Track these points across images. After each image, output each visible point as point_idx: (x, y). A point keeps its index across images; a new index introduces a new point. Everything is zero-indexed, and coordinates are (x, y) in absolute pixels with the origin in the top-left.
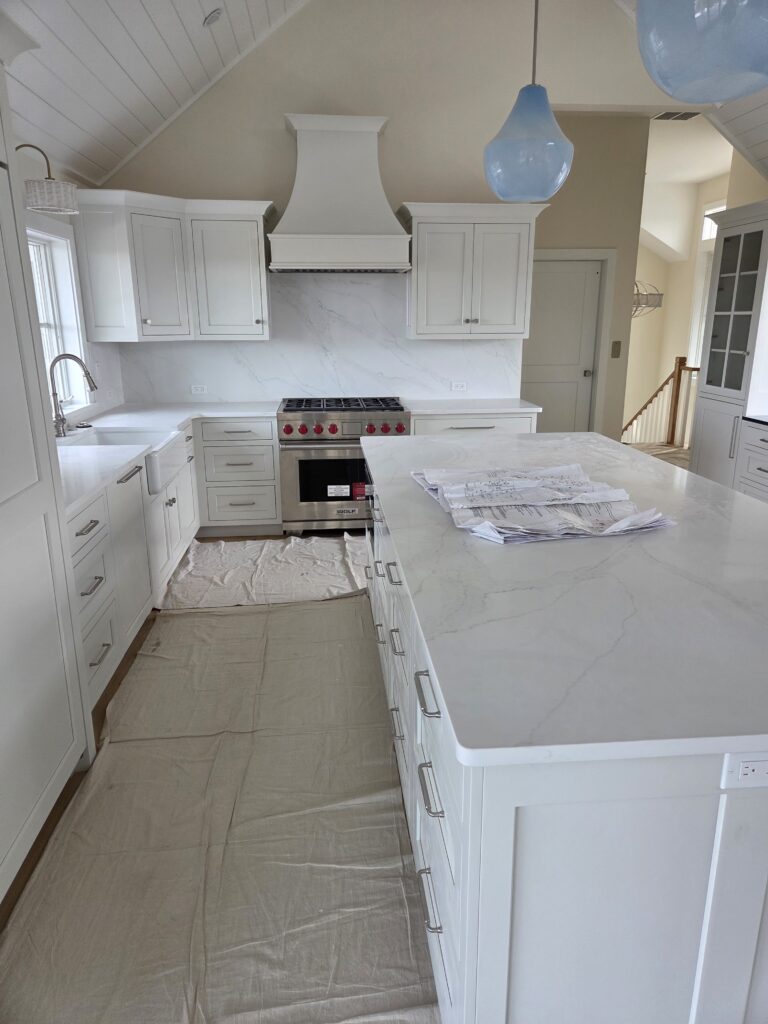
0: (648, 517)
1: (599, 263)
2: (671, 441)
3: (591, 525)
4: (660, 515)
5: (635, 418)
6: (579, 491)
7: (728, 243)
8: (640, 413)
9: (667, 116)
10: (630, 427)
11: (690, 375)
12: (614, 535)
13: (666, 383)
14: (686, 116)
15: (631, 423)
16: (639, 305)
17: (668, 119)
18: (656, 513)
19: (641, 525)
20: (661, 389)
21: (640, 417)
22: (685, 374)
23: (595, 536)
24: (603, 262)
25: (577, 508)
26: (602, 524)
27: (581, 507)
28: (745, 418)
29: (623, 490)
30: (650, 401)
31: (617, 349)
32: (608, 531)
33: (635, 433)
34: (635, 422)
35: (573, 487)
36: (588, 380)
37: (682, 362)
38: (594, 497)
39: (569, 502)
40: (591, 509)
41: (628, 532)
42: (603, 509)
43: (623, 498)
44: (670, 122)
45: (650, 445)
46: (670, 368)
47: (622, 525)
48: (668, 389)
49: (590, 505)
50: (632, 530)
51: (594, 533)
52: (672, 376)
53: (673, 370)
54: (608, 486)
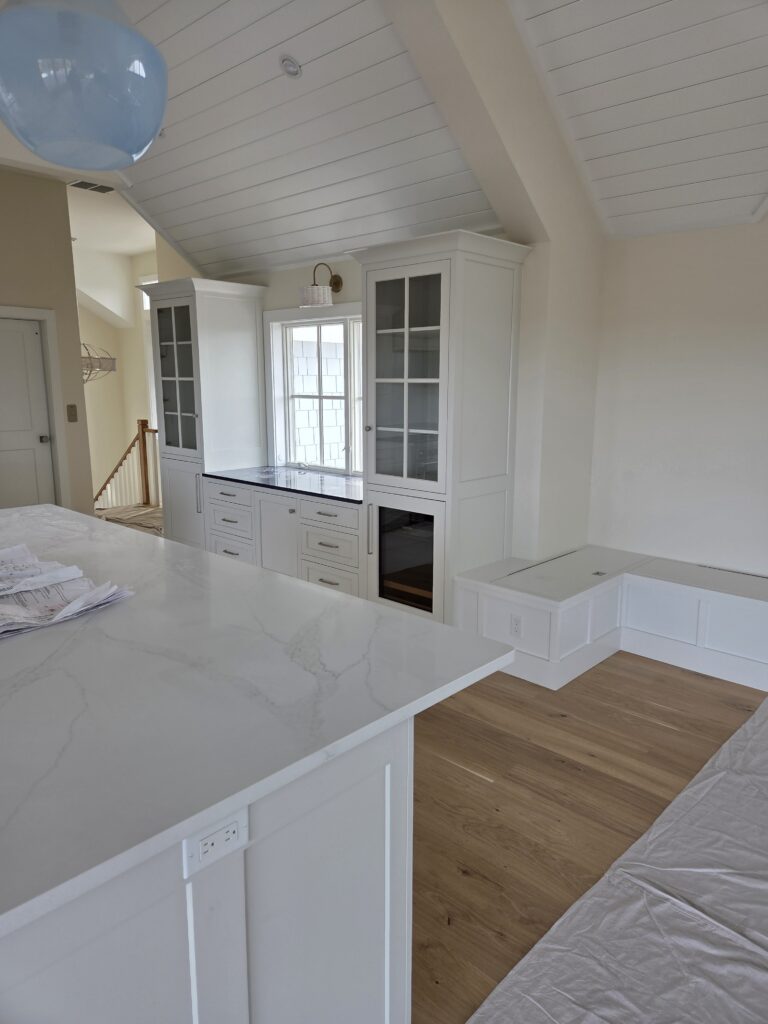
0: (103, 593)
1: (37, 323)
2: (147, 502)
3: (38, 614)
4: (116, 587)
5: (108, 482)
6: (22, 577)
7: (162, 314)
8: (112, 476)
9: (83, 185)
10: (104, 492)
11: (154, 437)
12: (66, 621)
13: (133, 445)
14: (104, 189)
15: (104, 488)
16: (92, 368)
17: (86, 188)
18: (112, 585)
19: (96, 603)
20: (129, 451)
21: (112, 480)
22: (149, 436)
23: (43, 627)
24: (41, 323)
25: (19, 598)
26: (52, 610)
27: (25, 595)
28: (204, 475)
29: (75, 567)
30: (120, 464)
31: (73, 413)
32: (58, 617)
33: (110, 499)
34: (108, 486)
35: (15, 573)
36: (46, 447)
37: (144, 424)
38: (41, 581)
39: (8, 592)
40: (39, 596)
41: (81, 614)
42: (53, 591)
43: (76, 576)
44: (87, 191)
45: (128, 507)
46: (135, 431)
47: (76, 606)
48: (135, 451)
49: (37, 590)
50: (86, 610)
51: (42, 624)
52: (137, 438)
53: (137, 432)
54: (60, 565)
